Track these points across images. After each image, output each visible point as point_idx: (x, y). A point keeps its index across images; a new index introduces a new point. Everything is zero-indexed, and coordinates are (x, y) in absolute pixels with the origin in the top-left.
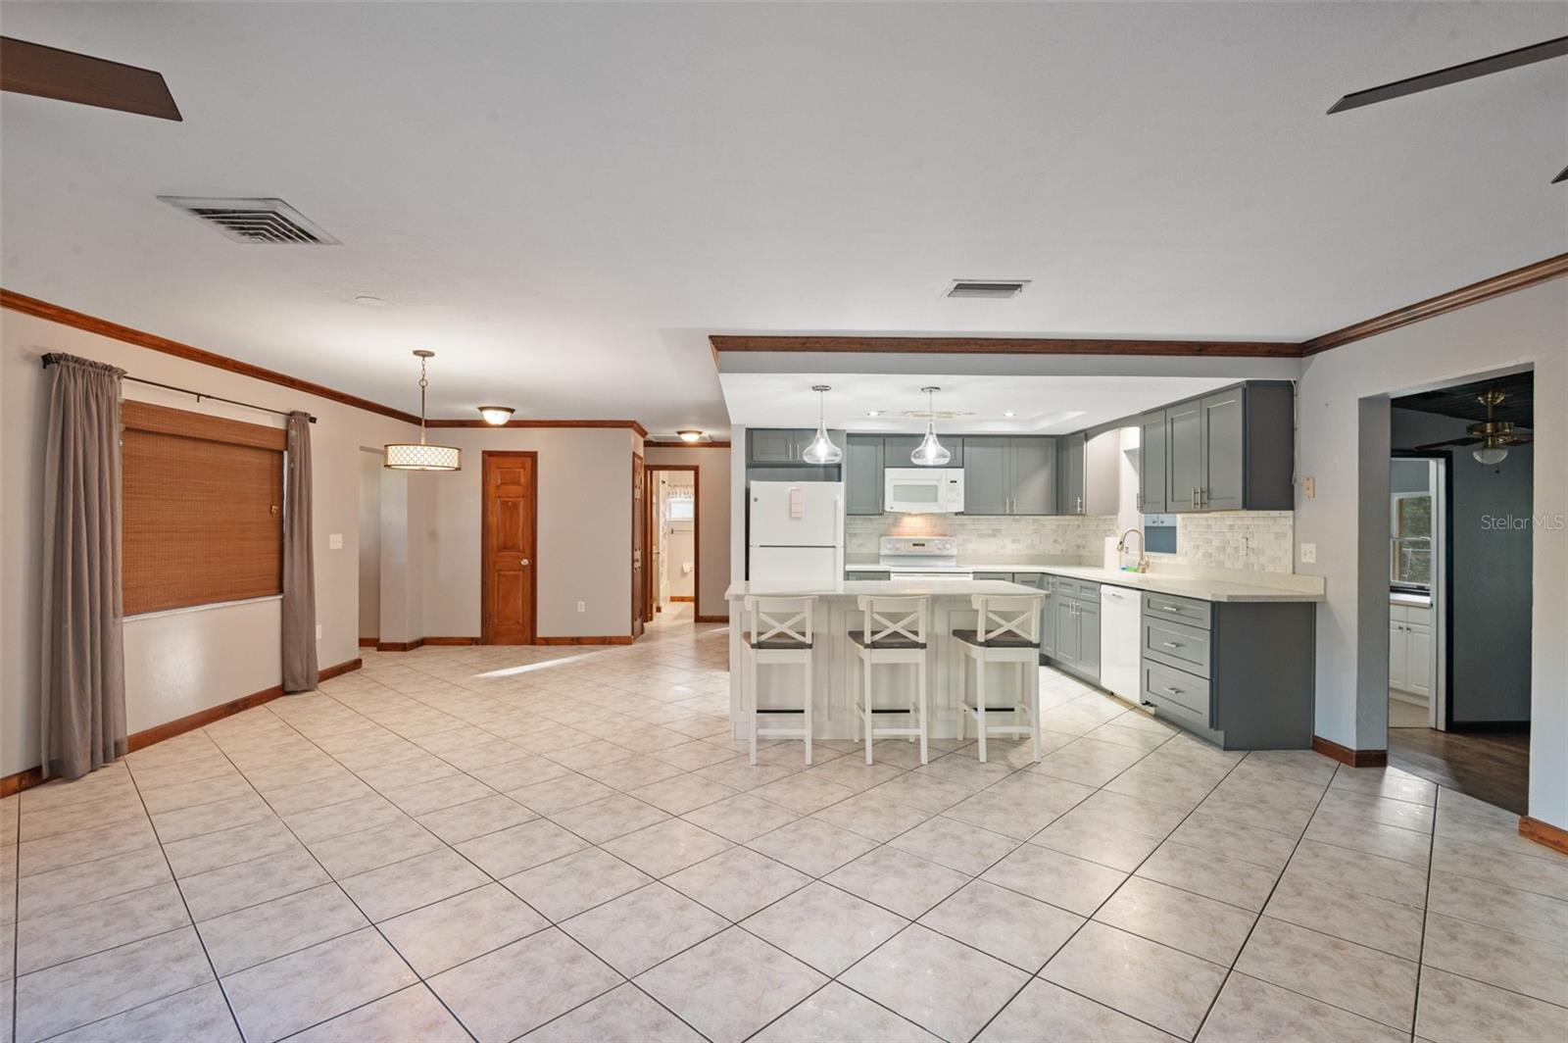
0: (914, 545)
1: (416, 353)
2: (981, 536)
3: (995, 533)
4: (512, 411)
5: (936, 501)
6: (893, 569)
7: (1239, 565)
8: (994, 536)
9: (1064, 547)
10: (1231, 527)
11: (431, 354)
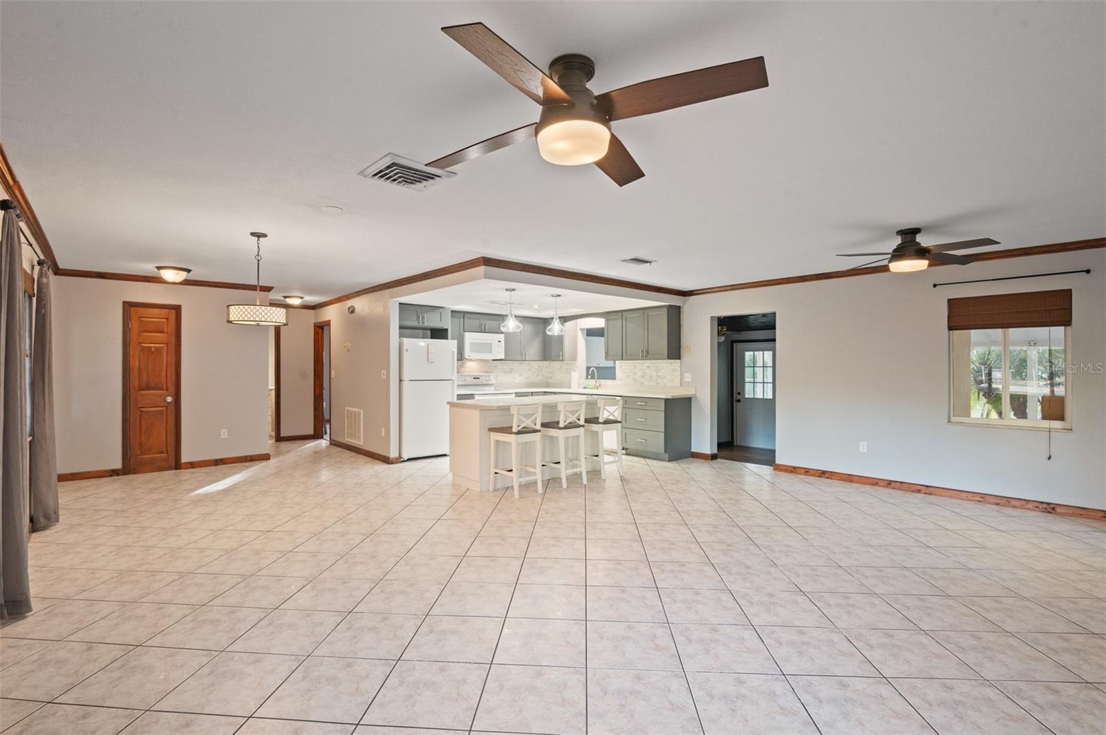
0: (474, 378)
1: (253, 234)
2: (505, 372)
3: (511, 371)
4: (188, 271)
5: (491, 352)
6: (476, 393)
7: (653, 384)
8: (510, 372)
9: (541, 378)
10: (648, 367)
11: (265, 236)
